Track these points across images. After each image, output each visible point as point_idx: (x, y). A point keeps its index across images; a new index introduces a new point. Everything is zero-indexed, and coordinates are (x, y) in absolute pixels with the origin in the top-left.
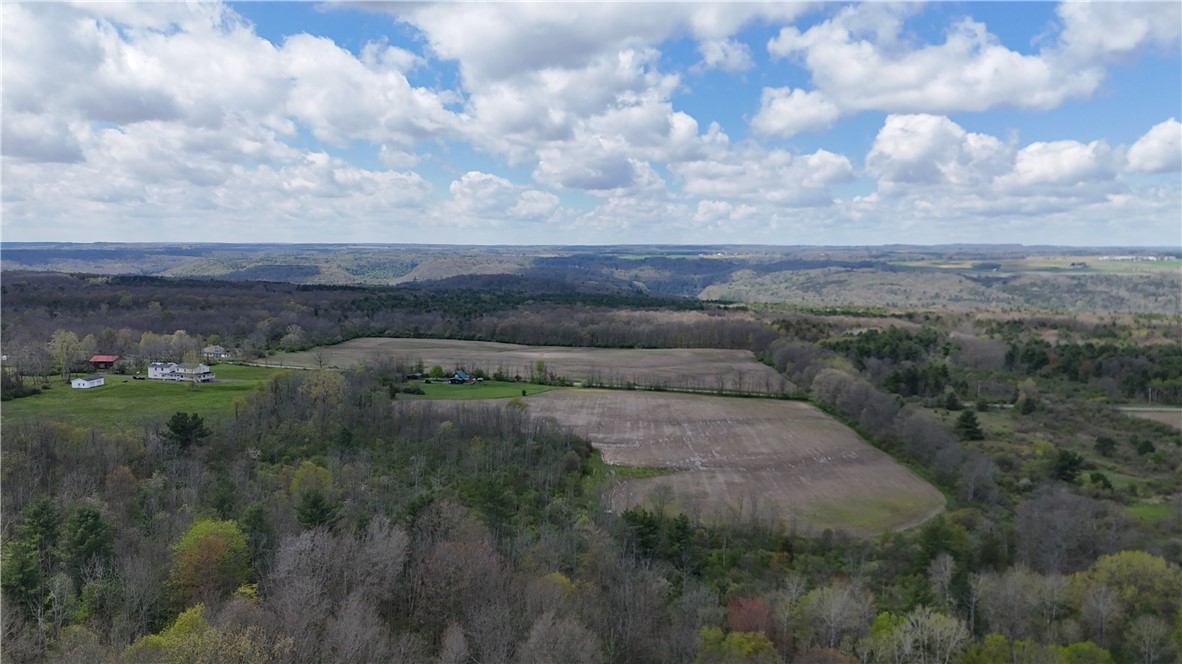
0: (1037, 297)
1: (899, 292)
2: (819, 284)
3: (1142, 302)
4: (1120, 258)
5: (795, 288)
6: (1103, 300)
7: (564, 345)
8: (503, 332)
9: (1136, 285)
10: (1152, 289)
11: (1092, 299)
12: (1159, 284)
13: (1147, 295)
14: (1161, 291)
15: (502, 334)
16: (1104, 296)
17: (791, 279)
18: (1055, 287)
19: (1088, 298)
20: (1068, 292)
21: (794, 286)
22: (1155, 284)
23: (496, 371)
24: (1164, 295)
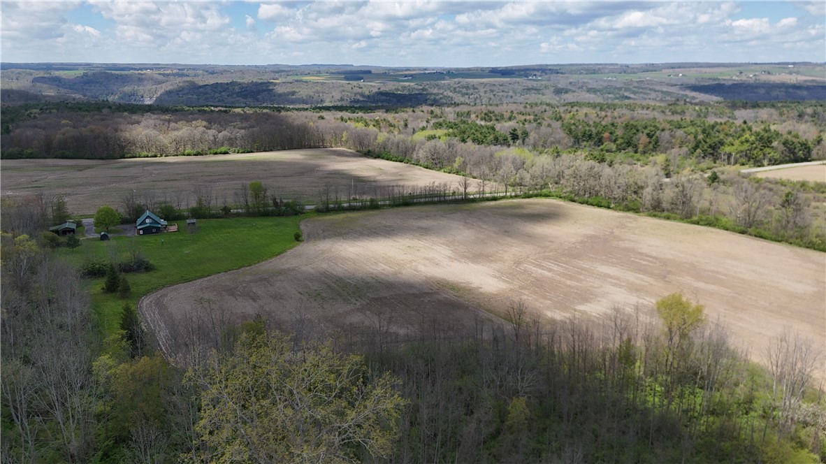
5: (235, 96)
9: (455, 89)
10: (464, 90)
13: (463, 95)
14: (470, 91)
21: (233, 94)
22: (465, 87)
23: (194, 204)
24: (472, 94)
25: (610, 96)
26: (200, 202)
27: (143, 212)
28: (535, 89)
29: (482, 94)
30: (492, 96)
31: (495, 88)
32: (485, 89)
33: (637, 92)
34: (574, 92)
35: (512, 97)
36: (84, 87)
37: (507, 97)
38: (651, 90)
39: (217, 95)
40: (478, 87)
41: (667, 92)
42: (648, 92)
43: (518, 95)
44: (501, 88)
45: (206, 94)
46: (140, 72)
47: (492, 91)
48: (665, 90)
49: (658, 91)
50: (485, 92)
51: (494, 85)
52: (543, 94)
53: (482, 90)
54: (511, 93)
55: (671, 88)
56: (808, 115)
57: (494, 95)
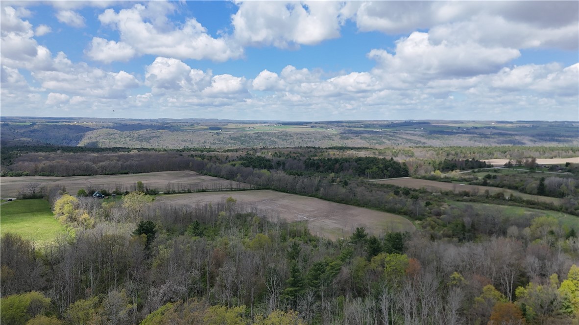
0: (245, 142)
1: (187, 141)
2: (147, 138)
3: (282, 143)
4: (264, 125)
5: (135, 140)
6: (269, 142)
7: (87, 175)
8: (43, 170)
9: (278, 136)
10: (284, 137)
11: (265, 142)
12: (286, 136)
13: (283, 140)
14: (288, 138)
15: (43, 171)
16: (269, 141)
17: (130, 135)
18: (250, 137)
19: (264, 142)
20: (256, 139)
21: (133, 139)
22: (284, 135)
23: (114, 190)
24: (289, 140)
25: (374, 141)
26: (117, 189)
27: (94, 192)
28: (328, 137)
29: (295, 140)
30: (301, 141)
31: (303, 136)
32: (297, 137)
33: (391, 139)
34: (352, 139)
35: (313, 142)
36: (31, 135)
37: (310, 141)
38: (400, 138)
39: (122, 140)
40: (293, 135)
41: (409, 139)
42: (398, 139)
43: (318, 140)
44: (307, 136)
45: (115, 139)
46: (69, 124)
47: (301, 138)
48: (408, 138)
49: (404, 139)
50: (297, 138)
51: (303, 134)
52: (333, 140)
53: (296, 137)
54: (313, 139)
55: (413, 137)
56: (452, 154)
57: (302, 140)
